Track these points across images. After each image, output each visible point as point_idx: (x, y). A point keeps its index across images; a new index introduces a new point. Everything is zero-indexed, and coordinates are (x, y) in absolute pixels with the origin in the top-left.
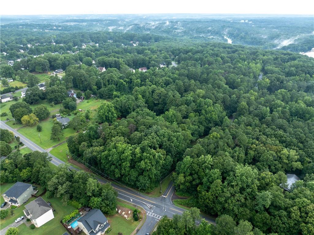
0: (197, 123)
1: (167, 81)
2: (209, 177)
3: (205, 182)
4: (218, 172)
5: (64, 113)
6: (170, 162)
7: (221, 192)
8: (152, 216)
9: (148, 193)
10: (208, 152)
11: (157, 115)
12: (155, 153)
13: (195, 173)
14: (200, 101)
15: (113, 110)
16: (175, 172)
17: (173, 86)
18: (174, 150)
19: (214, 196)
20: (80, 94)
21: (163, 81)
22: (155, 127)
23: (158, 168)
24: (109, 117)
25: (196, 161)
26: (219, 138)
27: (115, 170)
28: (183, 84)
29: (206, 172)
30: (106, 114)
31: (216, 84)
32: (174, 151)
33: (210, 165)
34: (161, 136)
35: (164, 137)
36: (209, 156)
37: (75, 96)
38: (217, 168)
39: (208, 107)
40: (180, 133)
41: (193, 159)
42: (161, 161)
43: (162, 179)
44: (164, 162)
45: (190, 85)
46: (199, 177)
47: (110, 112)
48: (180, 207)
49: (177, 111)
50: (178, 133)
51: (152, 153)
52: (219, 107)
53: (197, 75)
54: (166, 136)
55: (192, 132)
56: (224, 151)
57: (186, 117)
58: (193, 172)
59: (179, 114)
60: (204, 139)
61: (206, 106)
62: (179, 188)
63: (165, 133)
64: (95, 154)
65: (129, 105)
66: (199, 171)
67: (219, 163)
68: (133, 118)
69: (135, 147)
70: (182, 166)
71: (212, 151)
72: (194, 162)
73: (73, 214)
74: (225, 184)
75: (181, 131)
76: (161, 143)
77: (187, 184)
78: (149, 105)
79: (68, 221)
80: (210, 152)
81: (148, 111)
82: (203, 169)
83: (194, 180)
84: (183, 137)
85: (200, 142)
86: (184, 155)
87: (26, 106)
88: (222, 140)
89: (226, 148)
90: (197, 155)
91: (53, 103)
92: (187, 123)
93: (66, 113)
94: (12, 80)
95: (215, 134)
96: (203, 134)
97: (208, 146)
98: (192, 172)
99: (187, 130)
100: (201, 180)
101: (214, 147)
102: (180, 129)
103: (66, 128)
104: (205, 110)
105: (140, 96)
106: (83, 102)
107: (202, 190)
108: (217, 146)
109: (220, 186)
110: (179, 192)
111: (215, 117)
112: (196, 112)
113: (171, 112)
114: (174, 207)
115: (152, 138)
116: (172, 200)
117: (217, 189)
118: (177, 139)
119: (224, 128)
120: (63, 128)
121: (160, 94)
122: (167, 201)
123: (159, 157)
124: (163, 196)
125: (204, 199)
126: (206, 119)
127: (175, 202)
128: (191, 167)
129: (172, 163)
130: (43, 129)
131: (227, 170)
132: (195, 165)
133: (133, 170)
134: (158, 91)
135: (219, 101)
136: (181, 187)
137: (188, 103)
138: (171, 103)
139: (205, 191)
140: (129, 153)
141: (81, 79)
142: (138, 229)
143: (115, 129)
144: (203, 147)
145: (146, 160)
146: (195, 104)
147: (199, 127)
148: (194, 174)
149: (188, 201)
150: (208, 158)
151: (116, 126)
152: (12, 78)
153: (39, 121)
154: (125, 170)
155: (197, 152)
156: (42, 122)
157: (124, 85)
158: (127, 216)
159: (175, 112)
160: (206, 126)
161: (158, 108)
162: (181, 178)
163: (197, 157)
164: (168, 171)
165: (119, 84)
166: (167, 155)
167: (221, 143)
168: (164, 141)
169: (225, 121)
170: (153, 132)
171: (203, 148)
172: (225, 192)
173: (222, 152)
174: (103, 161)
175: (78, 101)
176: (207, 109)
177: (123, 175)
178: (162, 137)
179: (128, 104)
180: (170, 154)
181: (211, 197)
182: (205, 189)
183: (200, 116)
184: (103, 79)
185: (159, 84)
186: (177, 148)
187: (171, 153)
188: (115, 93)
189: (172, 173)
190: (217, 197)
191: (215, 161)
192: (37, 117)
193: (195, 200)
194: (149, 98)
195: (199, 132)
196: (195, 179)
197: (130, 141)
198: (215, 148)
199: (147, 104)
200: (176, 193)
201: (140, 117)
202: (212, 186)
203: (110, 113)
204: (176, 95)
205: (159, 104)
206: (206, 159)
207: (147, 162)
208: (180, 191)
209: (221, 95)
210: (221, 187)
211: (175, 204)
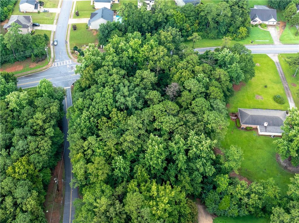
8: (65, 61)
142: (67, 43)
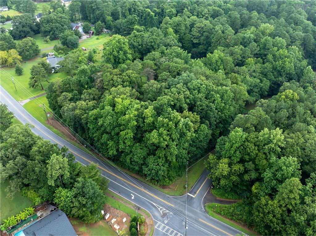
0: (258, 74)
1: (215, 12)
2: (276, 171)
3: (268, 180)
4: (294, 162)
5: (60, 51)
6: (206, 136)
7: (298, 202)
8: (164, 231)
9: (164, 187)
10: (276, 124)
11: (192, 57)
12: (179, 118)
13: (250, 160)
14: (266, 40)
15: (127, 48)
16: (214, 153)
17: (224, 19)
18: (214, 115)
19: (285, 209)
20: (87, 27)
21: (209, 11)
22: (185, 75)
23: (183, 145)
24: (119, 59)
25: (253, 138)
26: (296, 99)
27: (108, 142)
28: (239, 16)
29: (271, 161)
30: (115, 53)
31: (291, 18)
32: (215, 117)
33: (279, 146)
34: (194, 90)
35: (199, 92)
36: (279, 131)
37: (81, 30)
38: (292, 154)
39: (278, 50)
40: (228, 88)
41: (248, 133)
42: (189, 134)
43: (190, 163)
44: (194, 135)
45: (250, 18)
46: (257, 167)
47: (122, 50)
48: (217, 218)
49: (227, 53)
50: (224, 87)
51: (174, 117)
52: (296, 51)
53: (263, 7)
54: (203, 89)
55: (249, 88)
56: (305, 122)
57: (240, 64)
58: (247, 158)
59: (230, 59)
60: (269, 101)
61: (276, 48)
62: (219, 184)
63: (201, 85)
64: (78, 112)
65: (151, 42)
66: (257, 156)
67: (297, 144)
68: (154, 60)
69: (146, 105)
70: (227, 145)
71: (282, 121)
72: (249, 139)
73: (22, 216)
74: (308, 188)
75: (230, 85)
76: (192, 102)
77: (234, 178)
78: (184, 45)
79: (13, 228)
80: (279, 123)
81: (179, 50)
82: (265, 154)
83: (246, 171)
84: (232, 95)
85: (262, 106)
86: (231, 126)
87: (6, 38)
88: (303, 104)
89: (309, 119)
90: (255, 127)
91: (48, 37)
92: (242, 74)
93: (62, 52)
94: (7, 9)
95: (289, 92)
96: (266, 93)
97: (276, 112)
98: (245, 156)
99: (240, 83)
100: (260, 174)
101: (287, 116)
102: (229, 82)
103: (57, 72)
104: (273, 55)
105: (171, 30)
106: (91, 39)
107: (262, 193)
108: (293, 113)
109: (298, 191)
110: (218, 190)
111: (290, 66)
112: (257, 58)
113: (217, 54)
114: (206, 217)
115: (177, 92)
116: (204, 203)
117: (292, 196)
118: (222, 97)
119: (305, 84)
120: (53, 72)
121: (202, 28)
122: (196, 204)
123: (186, 125)
124: (188, 194)
125: (264, 213)
126: (274, 68)
127: (209, 207)
128: (243, 148)
129: (210, 137)
130: (24, 72)
131: (311, 160)
132: (252, 146)
133: (138, 144)
134: (199, 24)
135: (298, 43)
136: (223, 182)
137: (245, 43)
138: (219, 42)
139: (267, 197)
140: (132, 115)
141: (92, 7)
143: (120, 74)
144: (267, 114)
145: (161, 130)
146: (256, 45)
147: (261, 82)
148: (248, 162)
149: (232, 209)
150: (276, 135)
151: (123, 71)
152: (7, 7)
153: (22, 60)
154: (124, 143)
155: (255, 122)
156: (27, 62)
157: (151, 17)
158: (119, 227)
159: (222, 55)
160: (273, 81)
161: (199, 50)
162: (223, 167)
163: (256, 131)
164: (202, 151)
165: (144, 15)
166: (202, 123)
167: (300, 109)
168: (198, 97)
169: (307, 73)
170: (181, 82)
171: (267, 116)
172: (307, 203)
173: (302, 124)
174: (91, 125)
175: (85, 37)
176: (277, 53)
177: (122, 152)
178: (196, 91)
179: (151, 40)
180: (207, 121)
181: (278, 211)
182: (266, 191)
183: (264, 63)
184: (121, 7)
185: (203, 16)
186: (220, 113)
187: (209, 121)
188: (136, 27)
189: (208, 155)
190: (289, 211)
191: (288, 141)
192: (20, 55)
193: (247, 208)
194: (185, 34)
195: (261, 90)
196: (250, 170)
197: (141, 95)
198: (289, 118)
199: (181, 42)
200: (214, 192)
201: (165, 59)
202: (280, 188)
203: (120, 52)
204: (227, 30)
205: (199, 44)
206: (272, 136)
207: (162, 133)
208: (219, 188)
209: (301, 34)
210: (300, 192)
211: (208, 213)
